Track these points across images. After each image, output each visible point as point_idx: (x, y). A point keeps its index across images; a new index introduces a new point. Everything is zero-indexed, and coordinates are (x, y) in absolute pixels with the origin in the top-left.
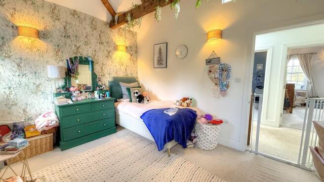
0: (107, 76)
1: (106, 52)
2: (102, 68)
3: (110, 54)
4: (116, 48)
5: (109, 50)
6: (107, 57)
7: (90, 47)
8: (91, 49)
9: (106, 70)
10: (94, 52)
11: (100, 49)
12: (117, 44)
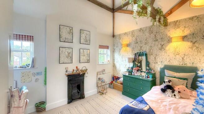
0: (159, 63)
1: (160, 46)
2: (155, 58)
3: (164, 47)
4: (170, 40)
5: (162, 44)
6: (161, 49)
7: (148, 45)
8: (148, 46)
9: (159, 59)
10: (150, 48)
11: (155, 45)
12: (171, 36)
